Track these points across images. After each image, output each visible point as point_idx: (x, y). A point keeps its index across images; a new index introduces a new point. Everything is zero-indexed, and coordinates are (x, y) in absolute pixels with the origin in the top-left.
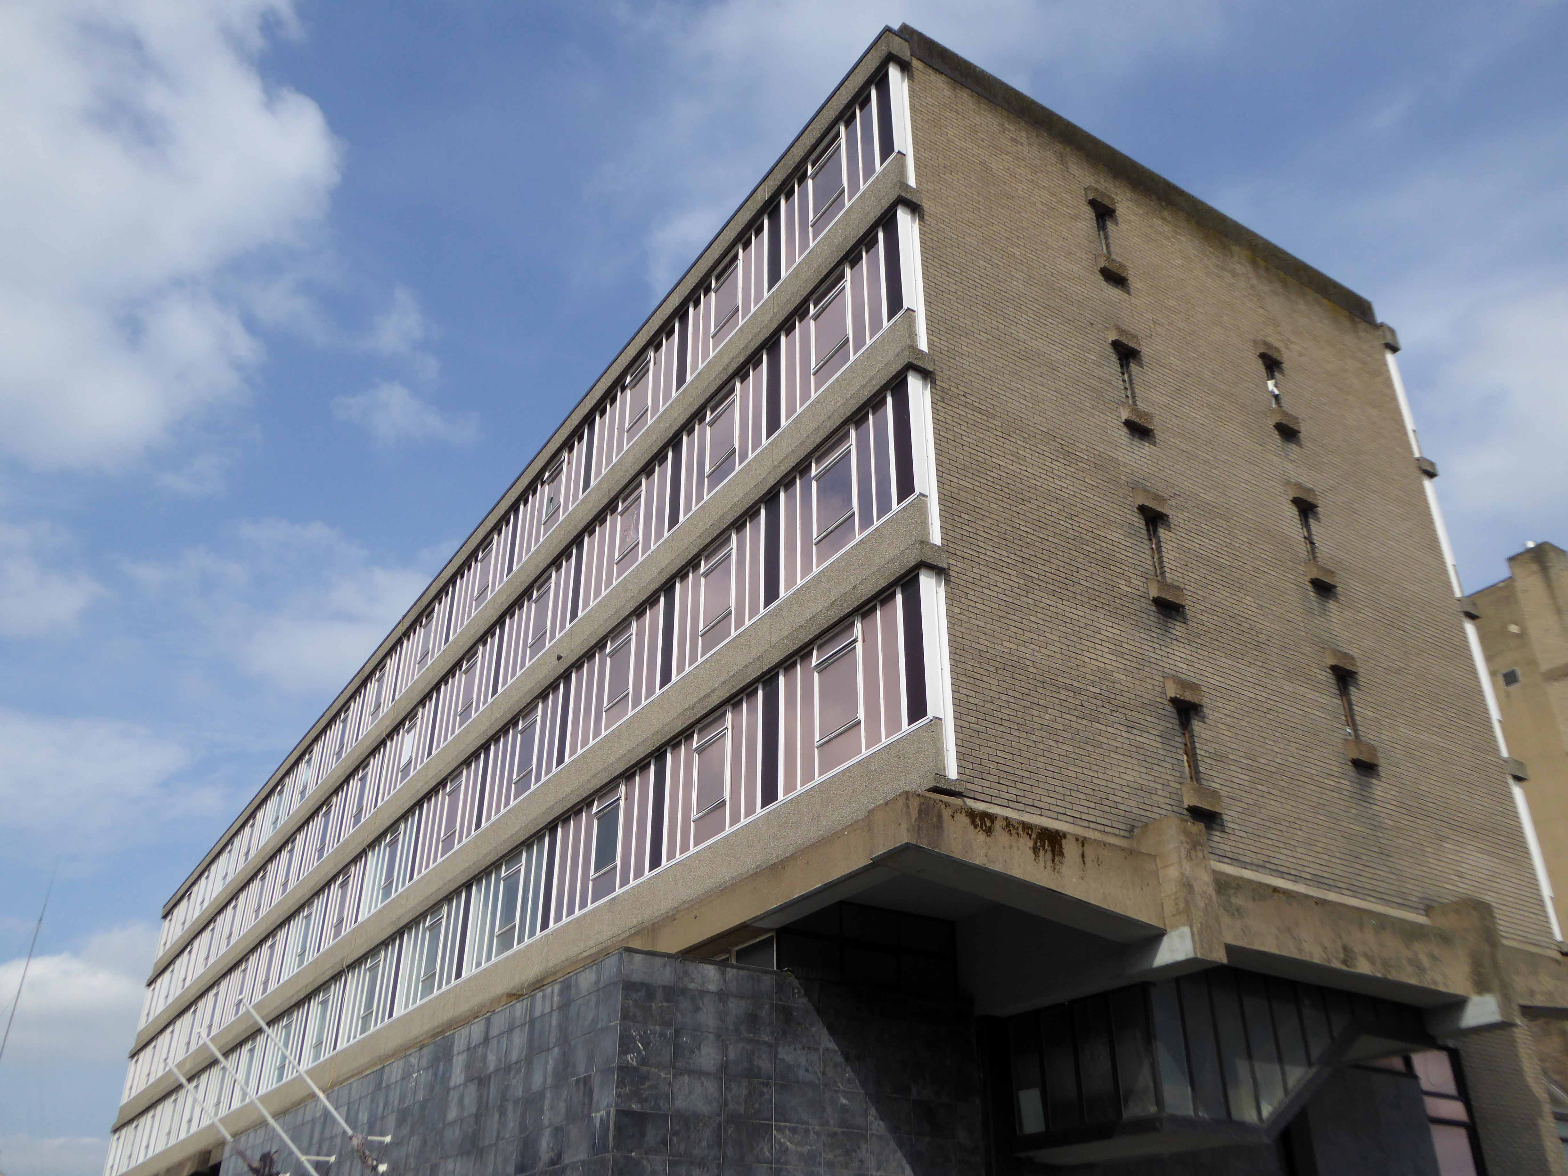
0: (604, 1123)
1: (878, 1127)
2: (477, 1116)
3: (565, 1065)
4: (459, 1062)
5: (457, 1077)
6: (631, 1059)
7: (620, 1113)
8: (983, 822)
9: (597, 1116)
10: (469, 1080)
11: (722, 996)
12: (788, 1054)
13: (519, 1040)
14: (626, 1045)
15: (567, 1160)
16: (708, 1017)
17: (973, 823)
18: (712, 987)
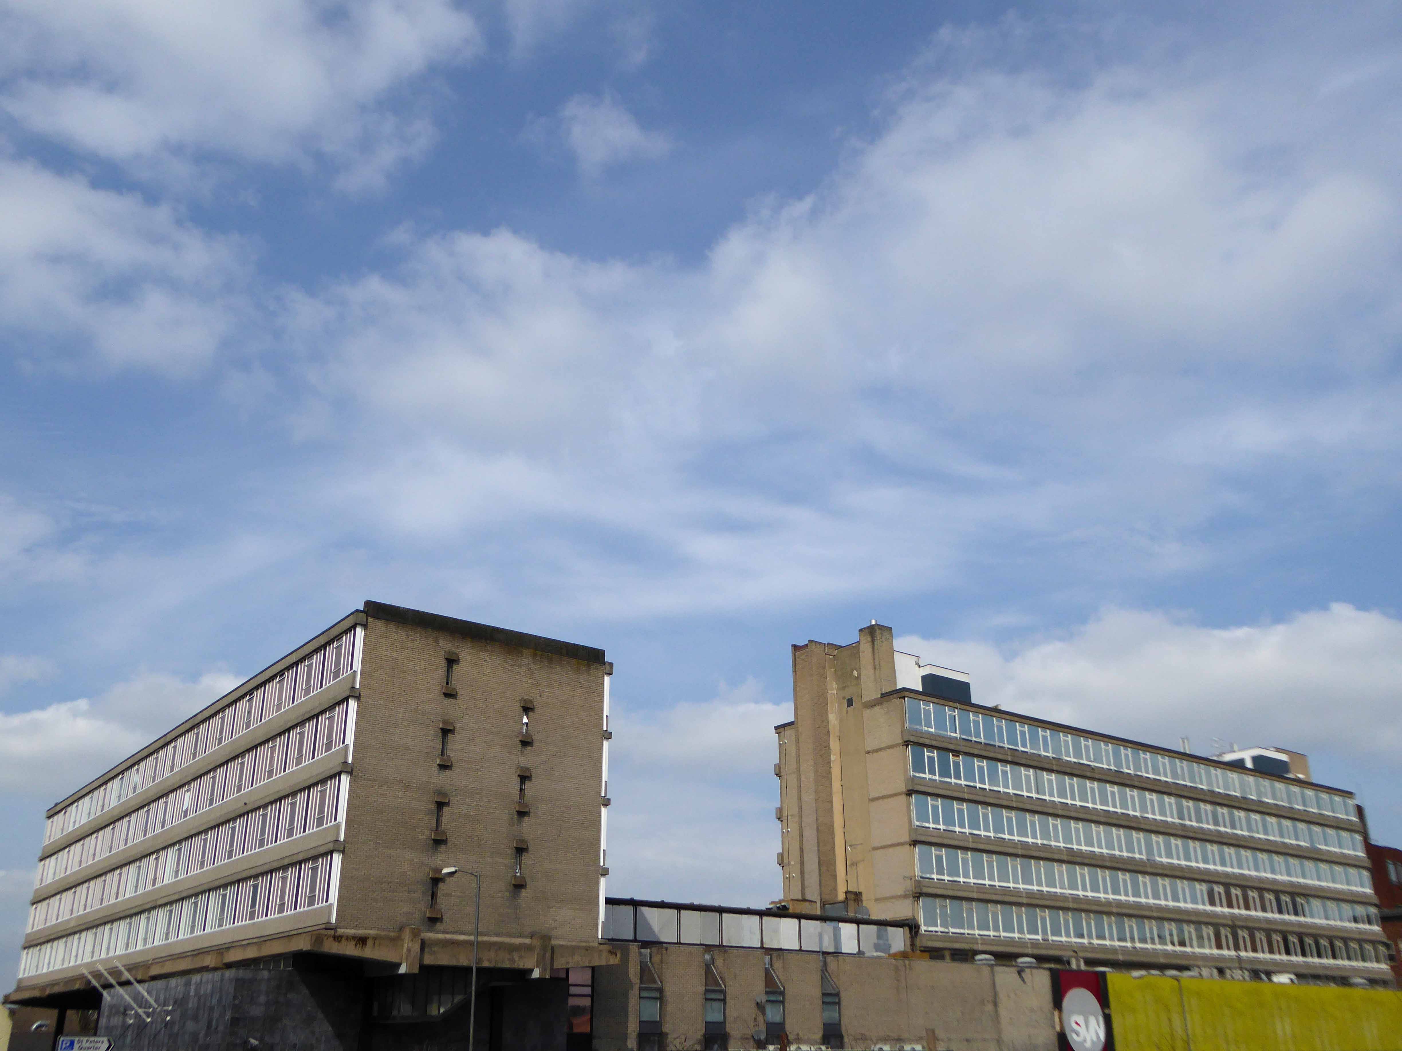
0: (228, 1020)
1: (320, 1015)
2: (197, 1008)
3: (220, 1000)
4: (193, 987)
5: (192, 993)
6: (237, 1002)
7: (232, 1018)
8: (338, 939)
9: (227, 1018)
10: (195, 995)
11: (269, 980)
12: (290, 996)
13: (210, 986)
14: (235, 997)
15: (219, 1029)
16: (263, 987)
17: (334, 940)
18: (266, 977)
